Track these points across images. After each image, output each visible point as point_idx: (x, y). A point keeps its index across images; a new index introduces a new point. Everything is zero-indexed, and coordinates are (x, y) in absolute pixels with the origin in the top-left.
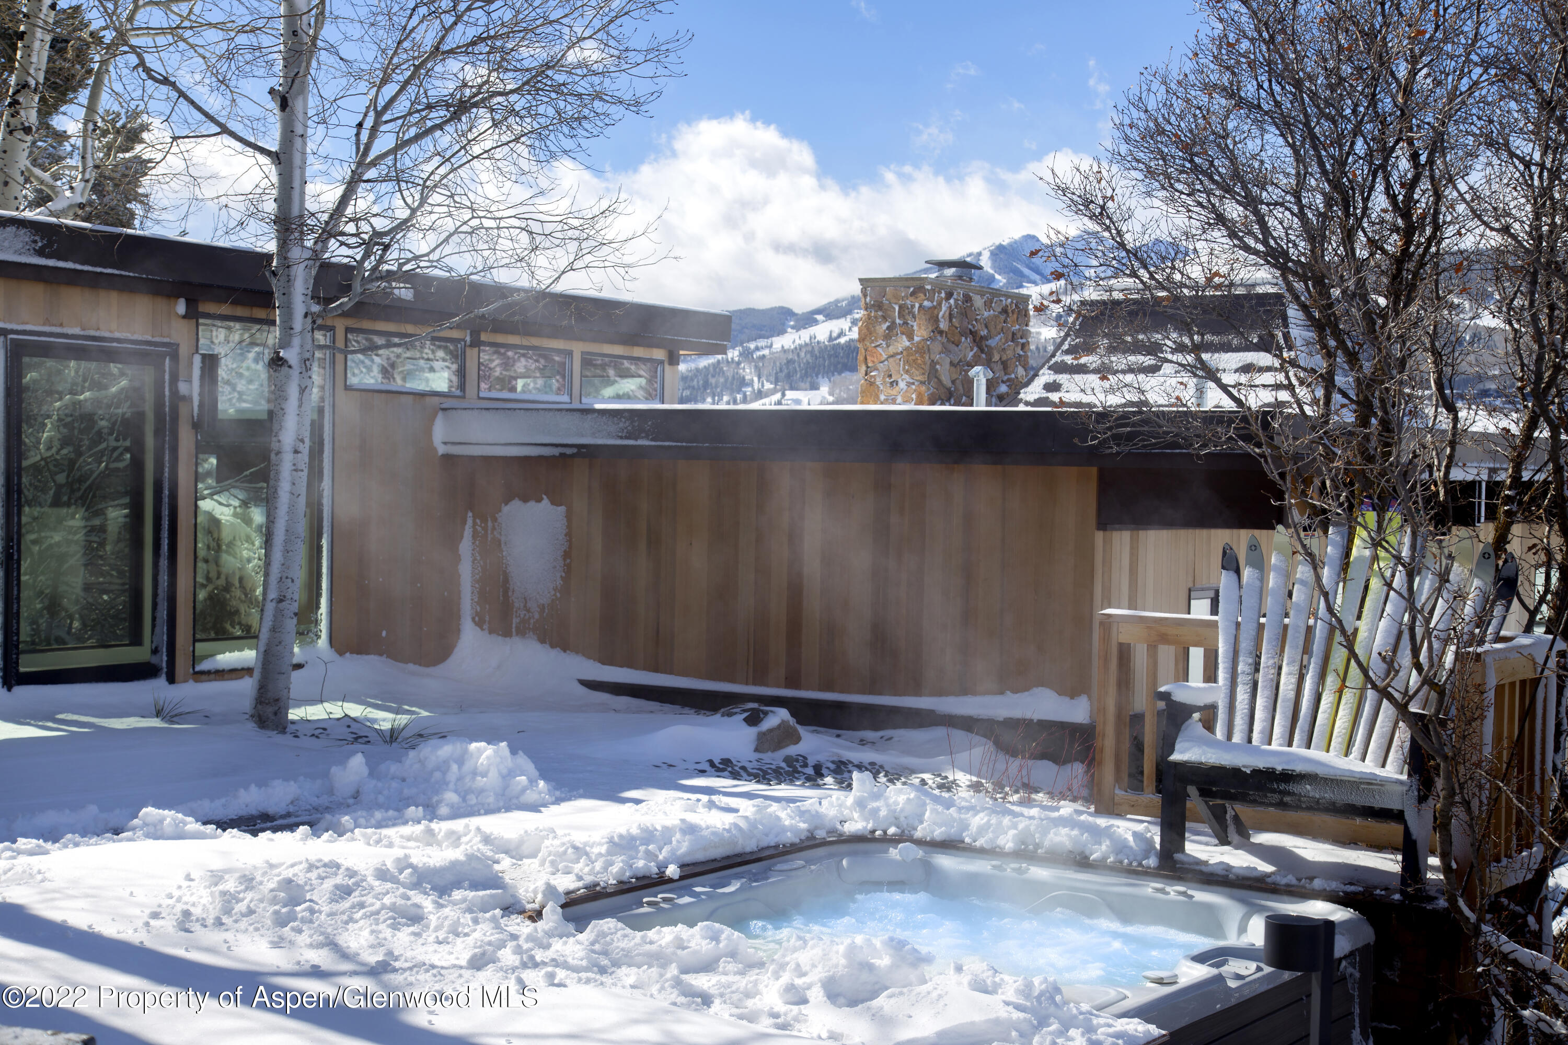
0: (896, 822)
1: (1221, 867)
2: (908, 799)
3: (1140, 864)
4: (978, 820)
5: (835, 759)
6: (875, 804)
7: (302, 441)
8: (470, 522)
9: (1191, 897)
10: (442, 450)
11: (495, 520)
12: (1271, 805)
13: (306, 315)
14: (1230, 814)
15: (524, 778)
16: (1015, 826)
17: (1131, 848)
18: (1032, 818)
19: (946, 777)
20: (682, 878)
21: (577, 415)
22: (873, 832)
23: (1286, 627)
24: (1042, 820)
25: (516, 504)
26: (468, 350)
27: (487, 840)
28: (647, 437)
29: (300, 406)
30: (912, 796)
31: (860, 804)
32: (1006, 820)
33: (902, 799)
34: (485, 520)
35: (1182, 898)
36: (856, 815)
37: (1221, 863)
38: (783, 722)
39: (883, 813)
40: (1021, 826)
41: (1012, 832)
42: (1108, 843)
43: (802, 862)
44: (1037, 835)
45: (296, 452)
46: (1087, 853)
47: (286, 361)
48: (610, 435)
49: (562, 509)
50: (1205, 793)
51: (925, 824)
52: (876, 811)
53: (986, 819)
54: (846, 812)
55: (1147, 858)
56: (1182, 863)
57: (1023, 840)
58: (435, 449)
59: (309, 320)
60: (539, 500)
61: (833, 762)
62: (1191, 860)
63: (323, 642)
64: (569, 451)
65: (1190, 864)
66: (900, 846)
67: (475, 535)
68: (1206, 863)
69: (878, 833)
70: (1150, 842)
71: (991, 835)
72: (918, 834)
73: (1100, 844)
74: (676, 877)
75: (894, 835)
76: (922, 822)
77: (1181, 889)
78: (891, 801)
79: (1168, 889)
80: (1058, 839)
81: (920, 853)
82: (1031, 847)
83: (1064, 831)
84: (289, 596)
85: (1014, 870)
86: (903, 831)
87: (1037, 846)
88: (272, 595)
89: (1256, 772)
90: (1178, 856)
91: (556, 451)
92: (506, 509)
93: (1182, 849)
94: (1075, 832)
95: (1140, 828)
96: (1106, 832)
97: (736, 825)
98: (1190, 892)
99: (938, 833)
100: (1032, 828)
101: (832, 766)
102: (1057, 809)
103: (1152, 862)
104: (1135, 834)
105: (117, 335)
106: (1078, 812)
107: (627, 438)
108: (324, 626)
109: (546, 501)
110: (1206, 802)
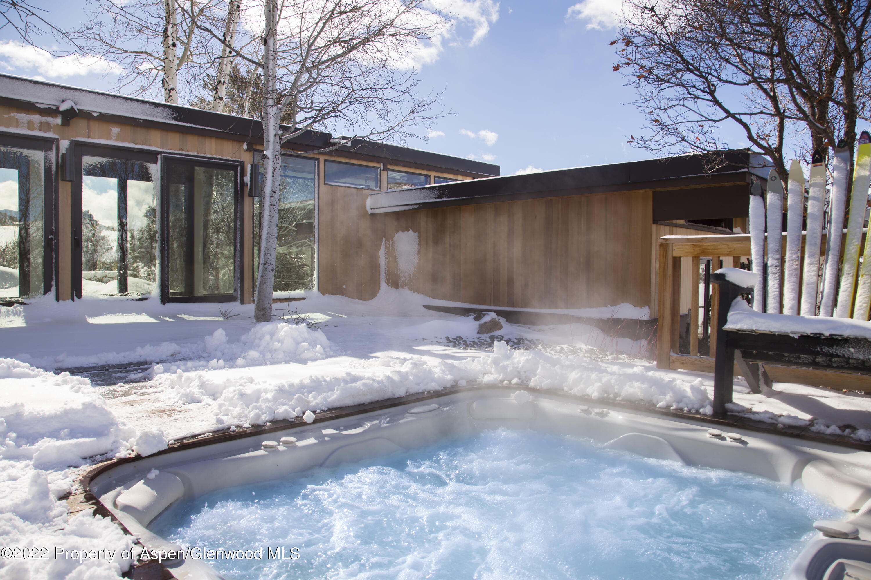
0: (518, 374)
1: (768, 416)
2: (527, 359)
3: (697, 412)
4: (573, 375)
5: (519, 337)
6: (506, 363)
7: (274, 192)
8: (384, 242)
9: (744, 443)
10: (370, 212)
11: (393, 240)
12: (804, 364)
13: (275, 135)
14: (761, 370)
15: (306, 344)
16: (600, 380)
17: (688, 397)
18: (612, 374)
19: (576, 347)
20: (315, 422)
21: (418, 191)
22: (502, 381)
23: (804, 237)
24: (620, 375)
25: (400, 233)
26: (382, 172)
27: (202, 385)
28: (445, 197)
29: (273, 176)
30: (530, 357)
31: (496, 362)
32: (594, 376)
33: (523, 359)
34: (389, 241)
35: (737, 444)
36: (493, 370)
37: (766, 412)
38: (493, 319)
39: (509, 369)
40: (604, 380)
41: (598, 384)
42: (671, 394)
43: (436, 406)
44: (616, 387)
45: (271, 197)
46: (655, 401)
47: (267, 156)
48: (431, 198)
49: (417, 234)
50: (746, 355)
51: (538, 376)
52: (505, 367)
53: (579, 375)
54: (487, 367)
55: (703, 407)
56: (732, 411)
57: (605, 390)
58: (367, 212)
59: (278, 137)
60: (408, 231)
61: (516, 339)
62: (739, 409)
63: (315, 289)
64: (416, 207)
65: (739, 412)
66: (517, 392)
67: (386, 247)
68: (750, 411)
69: (505, 382)
70: (704, 393)
71: (582, 386)
72: (532, 384)
73: (665, 395)
74: (311, 421)
75: (516, 384)
76: (535, 376)
77: (737, 436)
78: (516, 361)
79: (724, 434)
80: (631, 390)
81: (529, 397)
82: (611, 396)
83: (637, 384)
84: (269, 262)
85: (597, 414)
86: (522, 382)
87: (616, 395)
88: (262, 261)
89: (804, 338)
90: (728, 406)
91: (411, 207)
92: (396, 235)
93: (730, 400)
94: (644, 386)
95: (697, 381)
96: (670, 386)
97: (388, 377)
98: (744, 438)
99: (545, 383)
100: (613, 381)
101: (515, 341)
102: (632, 366)
103: (708, 410)
104: (692, 388)
105: (214, 156)
106: (648, 369)
107: (438, 198)
108: (316, 283)
109: (411, 231)
110: (747, 363)
